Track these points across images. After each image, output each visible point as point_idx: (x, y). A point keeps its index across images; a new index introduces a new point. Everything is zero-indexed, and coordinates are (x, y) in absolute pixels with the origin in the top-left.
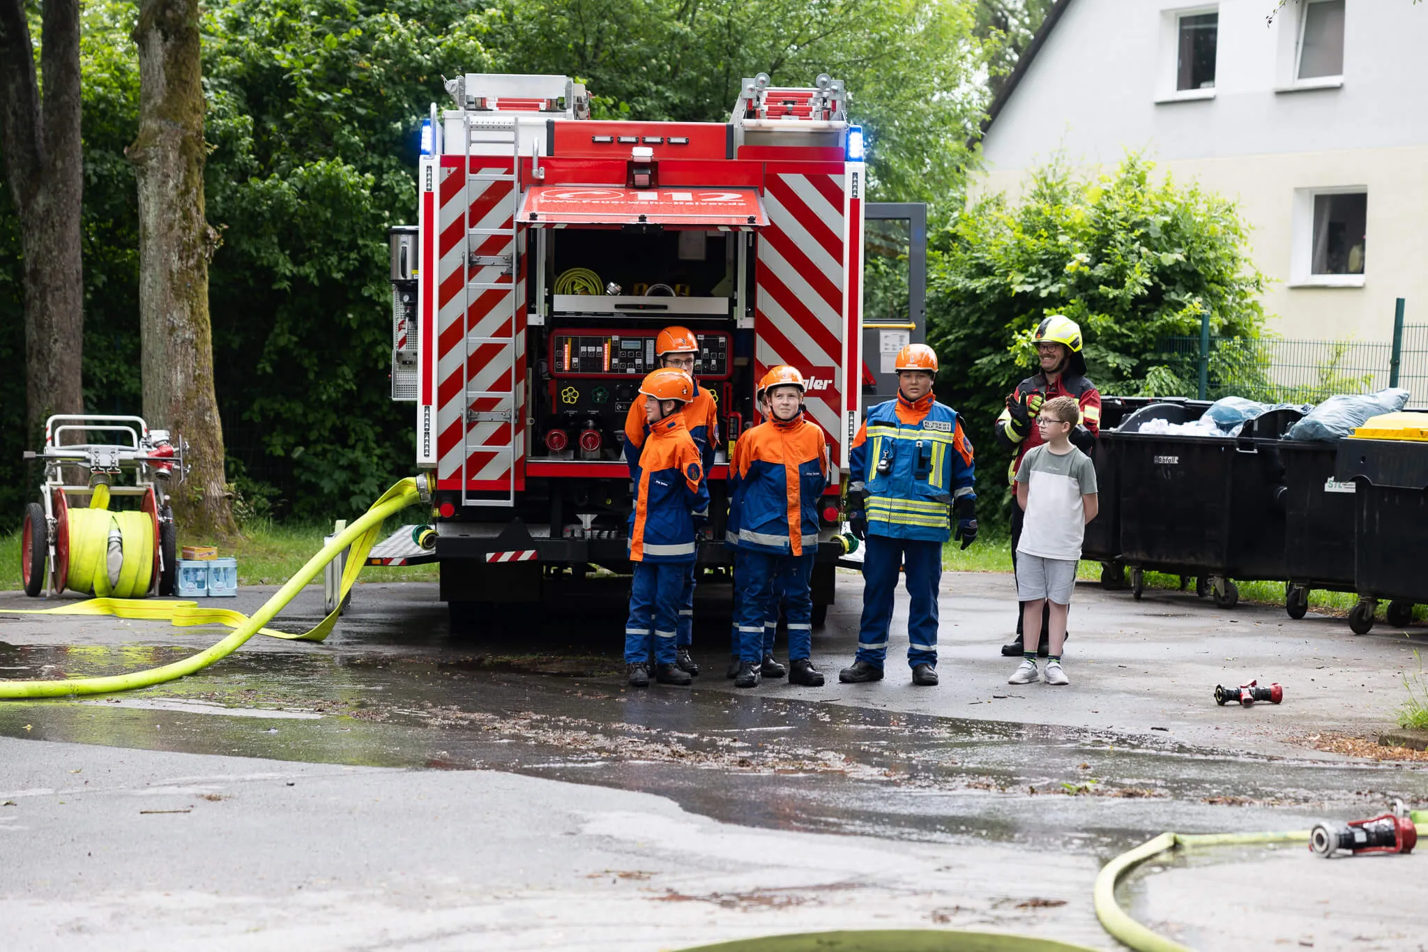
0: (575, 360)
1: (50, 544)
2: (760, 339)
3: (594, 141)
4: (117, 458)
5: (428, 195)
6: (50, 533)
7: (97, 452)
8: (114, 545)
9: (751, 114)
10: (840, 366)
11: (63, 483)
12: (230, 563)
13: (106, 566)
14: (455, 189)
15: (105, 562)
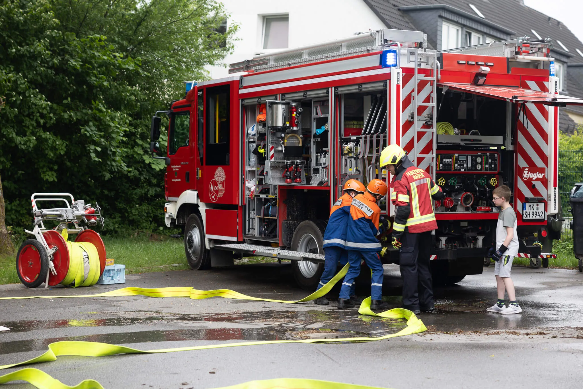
0: (441, 165)
1: (50, 260)
2: (519, 155)
3: (458, 63)
4: (75, 215)
5: (398, 86)
6: (49, 255)
7: (67, 212)
8: (86, 259)
9: (518, 53)
10: (547, 167)
11: (45, 228)
12: (123, 267)
13: (83, 271)
14: (405, 83)
15: (83, 269)
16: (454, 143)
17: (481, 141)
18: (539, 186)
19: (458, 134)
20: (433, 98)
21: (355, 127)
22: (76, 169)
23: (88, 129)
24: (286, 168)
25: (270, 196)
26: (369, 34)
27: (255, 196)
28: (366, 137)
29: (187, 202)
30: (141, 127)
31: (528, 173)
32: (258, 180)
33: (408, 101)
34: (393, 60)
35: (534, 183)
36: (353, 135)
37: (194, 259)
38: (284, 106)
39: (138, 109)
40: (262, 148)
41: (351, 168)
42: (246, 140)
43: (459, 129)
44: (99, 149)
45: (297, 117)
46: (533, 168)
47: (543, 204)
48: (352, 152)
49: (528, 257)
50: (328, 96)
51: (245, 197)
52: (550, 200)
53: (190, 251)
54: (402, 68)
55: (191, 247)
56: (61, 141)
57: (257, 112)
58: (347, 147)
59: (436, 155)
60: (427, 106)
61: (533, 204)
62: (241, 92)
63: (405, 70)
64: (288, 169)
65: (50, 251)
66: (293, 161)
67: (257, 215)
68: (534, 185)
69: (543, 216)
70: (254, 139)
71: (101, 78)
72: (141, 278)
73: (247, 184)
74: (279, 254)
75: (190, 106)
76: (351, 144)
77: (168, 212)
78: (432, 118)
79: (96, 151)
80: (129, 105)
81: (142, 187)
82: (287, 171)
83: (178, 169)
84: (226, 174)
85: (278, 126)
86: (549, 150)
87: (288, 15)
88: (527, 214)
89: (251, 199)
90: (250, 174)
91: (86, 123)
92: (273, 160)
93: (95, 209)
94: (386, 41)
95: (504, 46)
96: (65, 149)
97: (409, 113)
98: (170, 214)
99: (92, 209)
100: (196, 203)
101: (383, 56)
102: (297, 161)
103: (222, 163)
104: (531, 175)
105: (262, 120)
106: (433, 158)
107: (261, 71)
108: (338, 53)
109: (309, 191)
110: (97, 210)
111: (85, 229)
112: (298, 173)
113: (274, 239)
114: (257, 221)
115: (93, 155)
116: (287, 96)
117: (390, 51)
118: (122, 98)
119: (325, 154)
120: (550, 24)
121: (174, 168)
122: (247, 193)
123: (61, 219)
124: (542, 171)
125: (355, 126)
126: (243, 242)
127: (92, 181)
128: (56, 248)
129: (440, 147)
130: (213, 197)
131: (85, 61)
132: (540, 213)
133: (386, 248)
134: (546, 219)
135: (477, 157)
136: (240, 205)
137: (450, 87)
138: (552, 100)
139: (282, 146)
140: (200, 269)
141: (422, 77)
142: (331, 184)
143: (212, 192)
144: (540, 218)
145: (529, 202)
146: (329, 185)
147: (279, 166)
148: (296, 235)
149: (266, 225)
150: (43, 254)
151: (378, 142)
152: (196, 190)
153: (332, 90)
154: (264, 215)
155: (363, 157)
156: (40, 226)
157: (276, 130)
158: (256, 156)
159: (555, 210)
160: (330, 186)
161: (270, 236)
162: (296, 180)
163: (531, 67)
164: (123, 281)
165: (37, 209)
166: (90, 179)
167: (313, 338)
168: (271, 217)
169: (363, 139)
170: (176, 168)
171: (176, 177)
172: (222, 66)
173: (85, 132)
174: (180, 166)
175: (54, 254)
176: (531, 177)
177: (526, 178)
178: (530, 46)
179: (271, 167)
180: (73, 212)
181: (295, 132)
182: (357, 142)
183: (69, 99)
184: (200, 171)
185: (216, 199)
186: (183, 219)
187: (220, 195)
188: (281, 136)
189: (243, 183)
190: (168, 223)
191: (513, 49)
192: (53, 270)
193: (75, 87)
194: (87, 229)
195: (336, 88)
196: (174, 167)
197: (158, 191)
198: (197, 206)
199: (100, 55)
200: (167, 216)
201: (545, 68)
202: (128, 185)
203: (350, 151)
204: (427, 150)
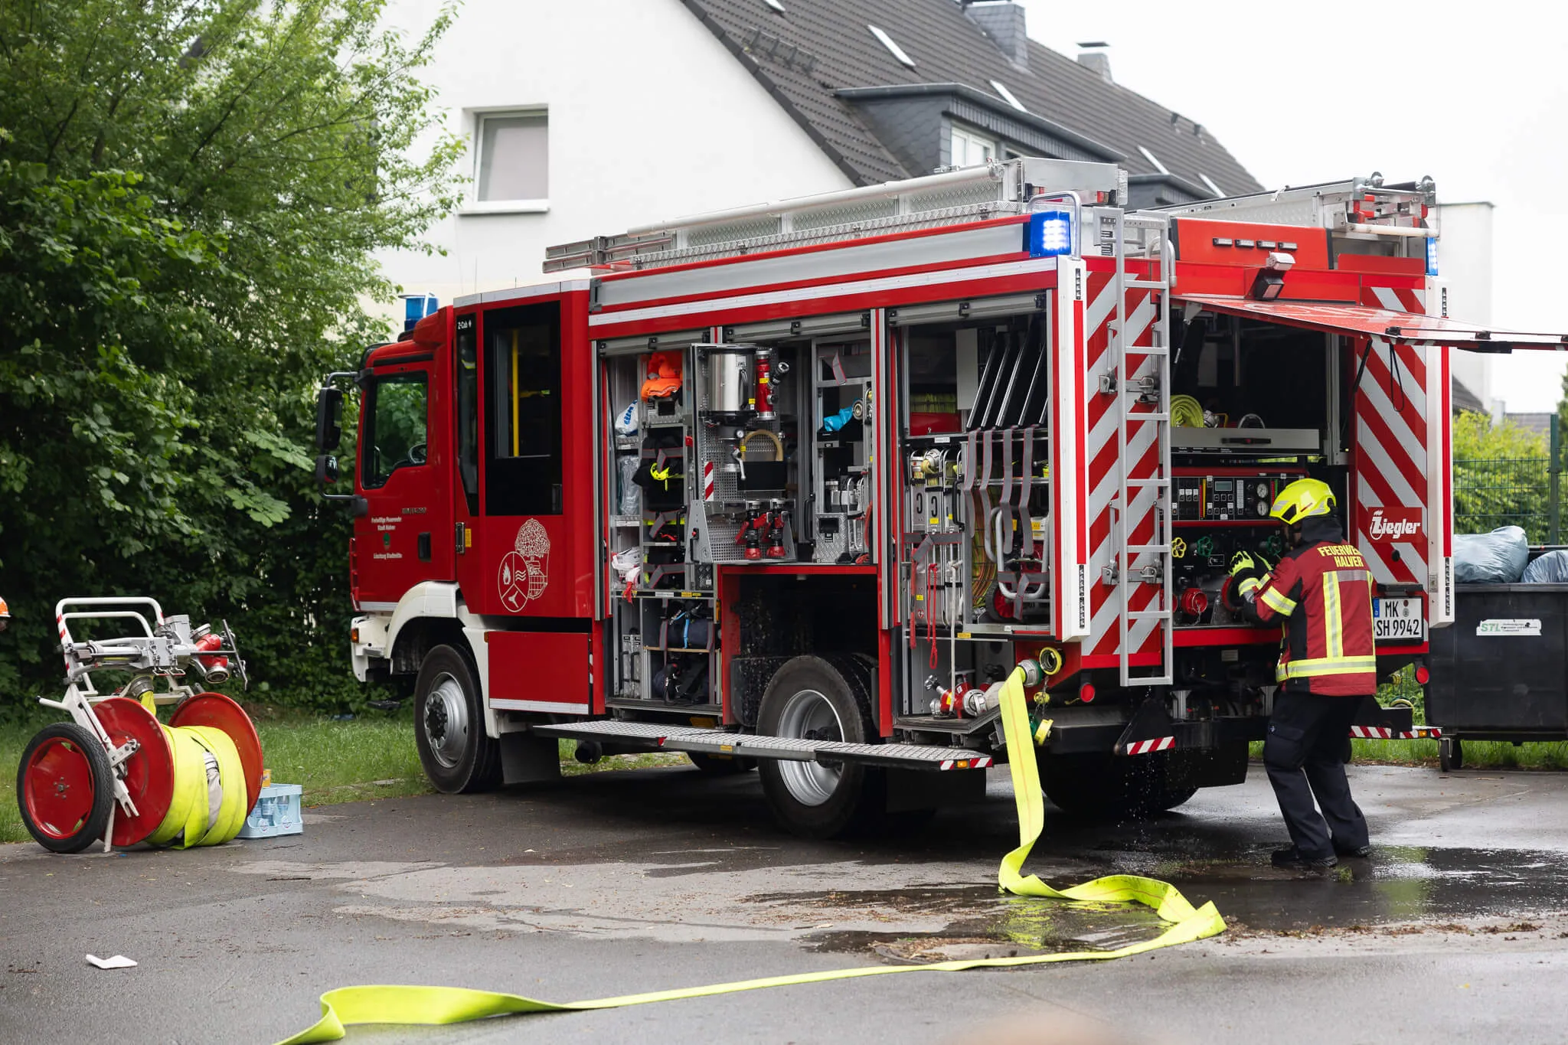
0: (1175, 506)
1: (118, 777)
2: (1360, 477)
3: (1215, 245)
4: (175, 654)
5: (1078, 305)
6: (113, 763)
7: (154, 647)
8: (213, 772)
9: (1353, 218)
10: (1426, 506)
11: (96, 692)
12: (295, 790)
13: (207, 803)
14: (1092, 296)
15: (206, 798)
16: (1205, 450)
17: (1268, 441)
18: (1408, 554)
19: (1212, 426)
20: (1159, 333)
21: (932, 409)
22: (48, 532)
23: (94, 425)
24: (744, 518)
25: (687, 594)
26: (985, 170)
27: (639, 594)
28: (980, 437)
29: (424, 615)
30: (213, 415)
31: (1382, 523)
32: (647, 552)
33: (1100, 341)
34: (1062, 237)
35: (1396, 546)
36: (940, 429)
37: (446, 764)
38: (742, 359)
39: (206, 366)
40: (660, 467)
41: (935, 516)
42: (610, 448)
43: (1214, 412)
44: (124, 479)
45: (772, 387)
46: (1394, 510)
47: (1419, 601)
48: (938, 476)
49: (1387, 737)
50: (869, 331)
51: (610, 597)
52: (1436, 590)
53: (435, 744)
54: (1084, 258)
55: (438, 732)
56: (12, 456)
57: (641, 374)
58: (923, 463)
59: (1173, 479)
60: (1145, 356)
61: (1395, 601)
62: (595, 320)
63: (1092, 262)
64: (751, 523)
65: (118, 754)
66: (765, 500)
67: (645, 645)
68: (1397, 553)
69: (1419, 630)
70: (633, 444)
71: (125, 286)
72: (331, 819)
73: (615, 564)
74: (739, 744)
75: (430, 358)
76: (934, 455)
77: (360, 640)
78: (1157, 386)
79: (113, 484)
80: (187, 357)
81: (209, 576)
82: (750, 528)
83: (393, 528)
84: (551, 534)
85: (727, 409)
86: (1430, 462)
87: (546, 110)
88: (1382, 626)
89: (630, 604)
90: (619, 538)
91: (84, 408)
92: (711, 498)
93: (221, 639)
94: (1029, 188)
95: (1316, 201)
96: (25, 479)
97: (1102, 372)
98: (367, 647)
99: (215, 637)
100: (455, 616)
101: (1032, 229)
102: (775, 500)
103: (540, 508)
104: (1388, 528)
105: (659, 394)
106: (1161, 490)
107: (654, 267)
108: (891, 220)
109: (810, 578)
110: (227, 641)
111: (196, 691)
112: (776, 531)
113: (704, 706)
114: (645, 660)
115: (108, 495)
116: (738, 331)
117: (1052, 216)
118: (168, 338)
119: (855, 481)
120: (1178, 131)
121: (381, 524)
122: (614, 586)
123: (138, 665)
124: (1414, 515)
125: (932, 406)
126: (608, 715)
127: (91, 562)
128: (136, 743)
129: (1180, 460)
130: (512, 599)
131: (79, 241)
132: (1411, 623)
133: (1051, 722)
134: (1426, 639)
135: (1258, 481)
136: (598, 618)
137: (1205, 305)
138: (1477, 337)
139: (737, 462)
140: (466, 792)
141: (1131, 280)
142: (880, 556)
143: (509, 586)
144: (1413, 636)
145: (1385, 597)
146: (876, 561)
147: (727, 516)
148: (772, 694)
149: (675, 671)
150: (99, 759)
151: (1018, 449)
152: (453, 583)
153: (878, 319)
154: (669, 644)
155: (975, 489)
156: (82, 686)
157: (719, 421)
158: (640, 487)
159: (1448, 614)
160: (879, 566)
161: (689, 699)
162: (772, 549)
163: (1375, 253)
164: (297, 828)
165: (71, 641)
166: (84, 558)
167: (955, 959)
168: (688, 647)
169: (973, 442)
170: (387, 523)
171: (387, 547)
172: (419, 251)
173: (86, 433)
174: (399, 519)
175: (128, 762)
176: (1390, 532)
177: (1378, 535)
178: (1377, 199)
179: (708, 518)
180: (171, 647)
181: (767, 425)
182: (952, 451)
183: (38, 342)
184: (468, 531)
185: (520, 606)
186: (408, 659)
187: (533, 593)
188: (735, 435)
189: (605, 559)
190: (360, 670)
191: (1341, 207)
192: (127, 804)
193: (47, 311)
194: (203, 692)
195: (890, 310)
196: (381, 520)
197: (256, 586)
198: (456, 624)
199: (123, 222)
200: (358, 651)
201: (1413, 255)
202: (174, 572)
203: (933, 473)
204: (1147, 466)
